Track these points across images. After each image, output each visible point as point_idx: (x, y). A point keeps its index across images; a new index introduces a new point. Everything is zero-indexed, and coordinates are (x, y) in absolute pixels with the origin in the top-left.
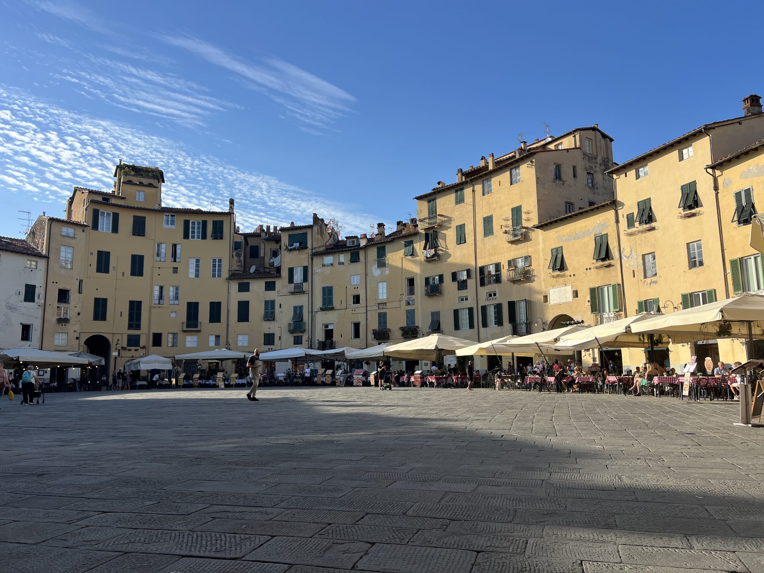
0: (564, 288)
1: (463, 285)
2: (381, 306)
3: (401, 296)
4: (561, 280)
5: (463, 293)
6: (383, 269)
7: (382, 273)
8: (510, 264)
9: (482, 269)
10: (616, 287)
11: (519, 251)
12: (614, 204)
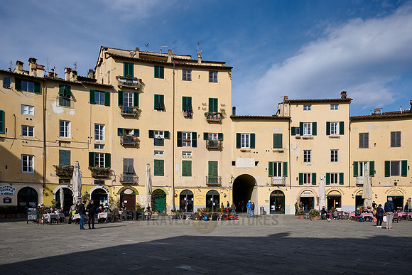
0: (249, 159)
1: (159, 142)
2: (62, 144)
3: (89, 139)
4: (247, 153)
5: (159, 148)
6: (67, 109)
7: (65, 112)
8: (206, 136)
9: (179, 134)
10: (285, 164)
11: (214, 129)
12: (288, 119)
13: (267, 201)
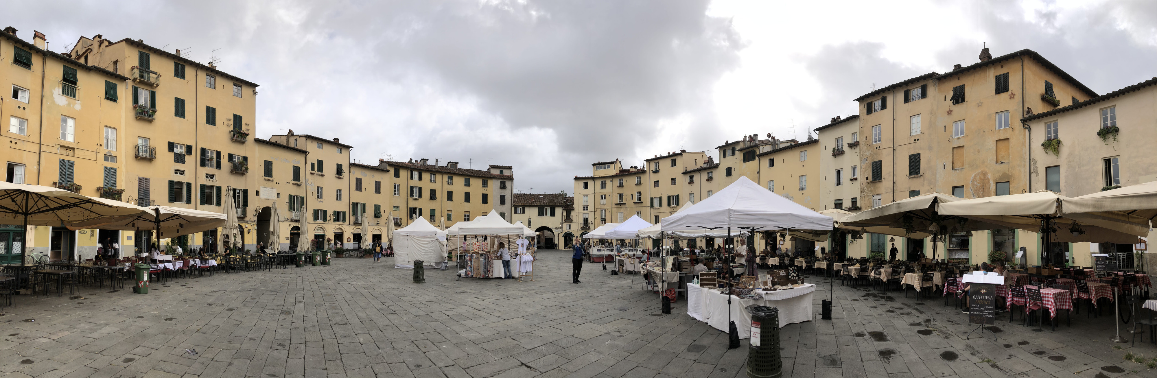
0: (271, 189)
1: (180, 159)
3: (98, 146)
4: (270, 183)
5: (179, 167)
7: (69, 103)
8: (231, 157)
9: (203, 151)
10: (303, 198)
11: (238, 151)
12: (305, 153)
13: (287, 239)
